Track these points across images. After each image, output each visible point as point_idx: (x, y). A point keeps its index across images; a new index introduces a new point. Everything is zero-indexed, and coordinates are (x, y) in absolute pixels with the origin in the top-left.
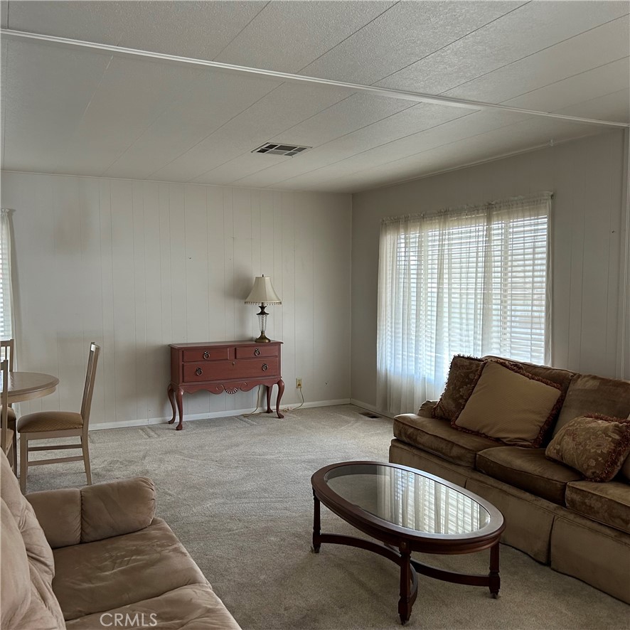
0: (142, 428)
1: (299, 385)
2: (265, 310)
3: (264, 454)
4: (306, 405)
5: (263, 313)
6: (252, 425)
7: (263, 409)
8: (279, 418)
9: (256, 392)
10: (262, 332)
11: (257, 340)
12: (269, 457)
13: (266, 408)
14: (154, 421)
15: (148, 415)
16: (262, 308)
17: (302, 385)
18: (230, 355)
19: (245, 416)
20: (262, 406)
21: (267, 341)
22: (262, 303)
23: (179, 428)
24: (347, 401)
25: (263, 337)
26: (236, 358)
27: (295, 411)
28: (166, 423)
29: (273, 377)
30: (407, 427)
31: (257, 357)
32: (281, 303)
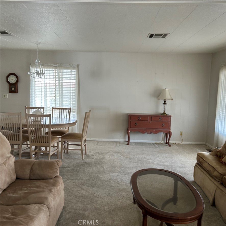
0: (116, 142)
1: (181, 134)
2: (166, 102)
3: (150, 159)
4: (184, 142)
5: (165, 103)
6: (156, 147)
7: (165, 142)
8: (169, 146)
9: (162, 135)
10: (164, 111)
11: (162, 114)
12: (150, 161)
13: (166, 141)
14: (122, 140)
15: (120, 138)
16: (165, 101)
17: (183, 134)
18: (148, 119)
19: (156, 143)
20: (164, 140)
21: (166, 115)
22: (165, 100)
23: (128, 144)
24: (204, 143)
25: (164, 113)
26: (151, 120)
27: (179, 145)
28: (126, 142)
29: (167, 130)
30: (201, 158)
31: (160, 121)
32: (173, 100)
